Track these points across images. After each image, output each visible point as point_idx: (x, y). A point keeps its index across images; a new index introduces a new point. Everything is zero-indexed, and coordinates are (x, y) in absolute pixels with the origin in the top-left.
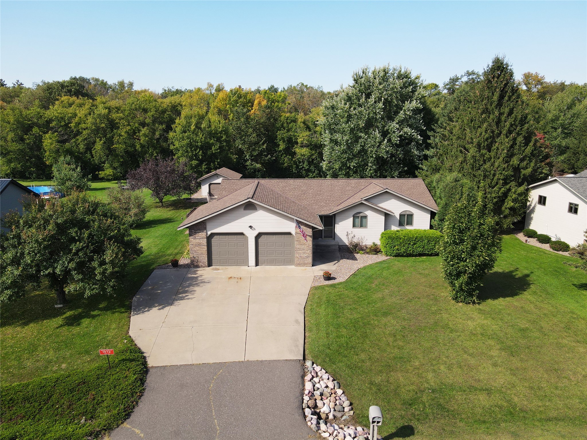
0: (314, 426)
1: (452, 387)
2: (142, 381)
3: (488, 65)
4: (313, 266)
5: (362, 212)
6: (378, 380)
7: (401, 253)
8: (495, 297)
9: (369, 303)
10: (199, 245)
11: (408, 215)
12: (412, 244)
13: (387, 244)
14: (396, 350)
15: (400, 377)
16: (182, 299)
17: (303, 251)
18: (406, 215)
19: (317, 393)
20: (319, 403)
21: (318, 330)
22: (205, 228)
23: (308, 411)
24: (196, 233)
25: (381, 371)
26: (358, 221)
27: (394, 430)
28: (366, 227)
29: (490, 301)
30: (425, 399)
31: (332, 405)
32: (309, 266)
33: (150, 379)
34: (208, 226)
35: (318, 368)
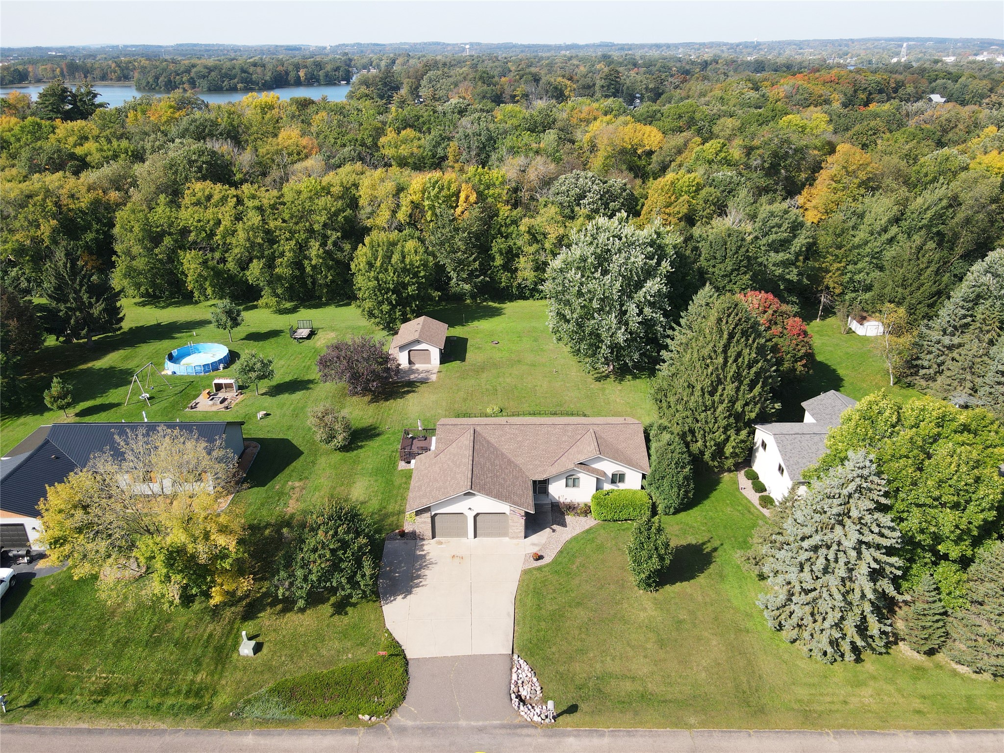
0: (516, 708)
1: (610, 675)
2: (406, 671)
4: (525, 537)
5: (574, 475)
6: (561, 669)
7: (608, 519)
8: (673, 583)
9: (567, 591)
10: (425, 522)
11: (620, 474)
14: (579, 643)
15: (577, 667)
16: (417, 586)
17: (516, 528)
18: (618, 474)
19: (520, 682)
20: (521, 689)
21: (524, 623)
22: (430, 510)
23: (513, 696)
24: (421, 514)
25: (565, 662)
26: (571, 482)
27: (565, 708)
28: (578, 486)
29: (668, 588)
30: (590, 684)
31: (529, 690)
32: (521, 538)
33: (411, 669)
35: (521, 662)
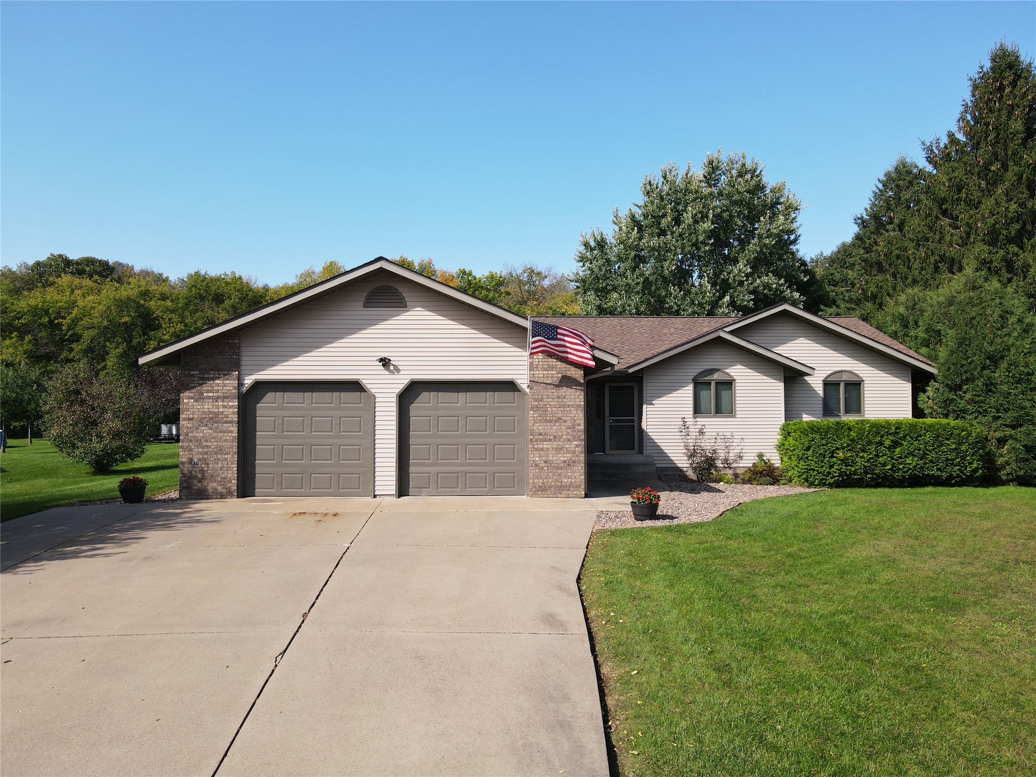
3: (982, 68)
4: (586, 496)
5: (718, 370)
7: (855, 473)
10: (214, 419)
11: (848, 384)
12: (887, 443)
13: (808, 449)
17: (555, 444)
18: (842, 385)
22: (237, 365)
24: (203, 380)
26: (709, 396)
28: (731, 413)
32: (577, 496)
34: (248, 357)
